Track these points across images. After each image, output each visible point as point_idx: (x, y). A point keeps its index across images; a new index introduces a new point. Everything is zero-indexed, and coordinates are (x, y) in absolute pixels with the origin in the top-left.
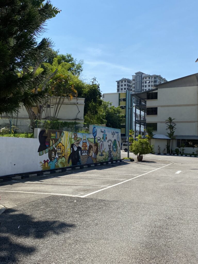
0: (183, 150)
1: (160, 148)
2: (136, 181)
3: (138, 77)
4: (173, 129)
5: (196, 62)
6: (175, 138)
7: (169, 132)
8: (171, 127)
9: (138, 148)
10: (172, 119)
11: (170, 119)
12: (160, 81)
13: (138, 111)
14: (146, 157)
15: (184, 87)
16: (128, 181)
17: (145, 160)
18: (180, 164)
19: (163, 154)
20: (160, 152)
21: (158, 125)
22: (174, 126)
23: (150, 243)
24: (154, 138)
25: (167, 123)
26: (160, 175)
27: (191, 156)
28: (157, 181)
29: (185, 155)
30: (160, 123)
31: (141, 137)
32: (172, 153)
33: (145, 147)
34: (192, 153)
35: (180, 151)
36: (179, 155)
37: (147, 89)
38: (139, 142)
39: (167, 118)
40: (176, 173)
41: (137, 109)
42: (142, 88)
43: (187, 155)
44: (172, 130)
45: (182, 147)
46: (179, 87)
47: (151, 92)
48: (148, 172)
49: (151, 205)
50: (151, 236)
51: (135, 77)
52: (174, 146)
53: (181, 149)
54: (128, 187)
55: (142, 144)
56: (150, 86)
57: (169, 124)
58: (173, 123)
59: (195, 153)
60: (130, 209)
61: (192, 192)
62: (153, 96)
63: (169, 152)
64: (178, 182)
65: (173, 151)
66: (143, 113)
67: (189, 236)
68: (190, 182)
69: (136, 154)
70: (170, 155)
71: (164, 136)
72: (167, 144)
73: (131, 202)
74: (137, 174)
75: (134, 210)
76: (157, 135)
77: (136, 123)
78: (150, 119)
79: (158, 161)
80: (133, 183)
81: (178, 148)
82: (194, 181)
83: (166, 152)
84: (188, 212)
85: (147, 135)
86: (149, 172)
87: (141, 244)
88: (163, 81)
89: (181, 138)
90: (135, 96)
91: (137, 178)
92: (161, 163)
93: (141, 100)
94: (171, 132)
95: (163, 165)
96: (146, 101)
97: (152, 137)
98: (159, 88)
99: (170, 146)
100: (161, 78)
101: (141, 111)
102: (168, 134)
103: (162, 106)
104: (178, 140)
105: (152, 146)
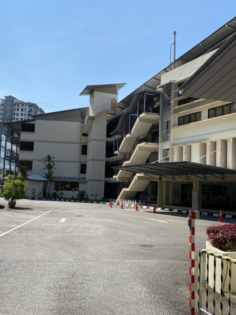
0: (62, 193)
1: (34, 191)
2: (16, 234)
3: (8, 102)
4: (52, 169)
5: (80, 95)
6: (53, 179)
7: (47, 173)
8: (49, 167)
9: (11, 191)
10: (51, 157)
11: (49, 158)
12: (35, 110)
13: (9, 145)
14: (20, 202)
15: (66, 121)
16: (6, 234)
17: (19, 207)
18: (61, 211)
19: (38, 199)
20: (35, 196)
21: (34, 163)
22: (53, 166)
23: (62, 309)
24: (28, 180)
25: (45, 161)
26: (43, 225)
27: (70, 201)
28: (42, 232)
29: (63, 200)
30: (36, 161)
31: (11, 178)
32: (48, 197)
33: (20, 190)
34: (71, 197)
35: (58, 195)
36: (57, 199)
37: (20, 118)
38: (13, 184)
39: (45, 156)
40: (60, 221)
41: (7, 142)
42: (13, 116)
43: (66, 200)
44: (51, 171)
45: (60, 190)
46: (60, 121)
47: (27, 123)
48: (26, 222)
49: (46, 262)
50: (60, 299)
51: (5, 102)
52: (51, 189)
53: (59, 193)
54: (7, 241)
55: (16, 186)
56: (24, 115)
57: (47, 163)
58: (52, 162)
59: (75, 198)
60: (23, 270)
61: (86, 243)
62: (29, 127)
63: (46, 196)
64: (67, 232)
65: (50, 195)
66: (14, 147)
67: (101, 293)
68: (80, 231)
69: (7, 199)
70: (47, 199)
71: (41, 176)
72: (44, 186)
73: (20, 261)
74: (14, 225)
75: (27, 270)
76: (31, 176)
77: (5, 159)
78: (24, 156)
79: (34, 207)
80: (13, 237)
81: (56, 191)
82: (83, 230)
83: (42, 197)
84: (90, 266)
85: (20, 175)
86: (28, 222)
87: (51, 310)
88: (39, 111)
89: (60, 180)
90: (6, 125)
91: (15, 230)
92: (40, 211)
93: (13, 130)
94: (49, 172)
95: (42, 212)
96: (20, 133)
97: (26, 177)
98: (37, 119)
99: (47, 189)
100: (38, 107)
101: (13, 145)
102: (46, 174)
103: (39, 141)
104: (56, 182)
105: (25, 189)
